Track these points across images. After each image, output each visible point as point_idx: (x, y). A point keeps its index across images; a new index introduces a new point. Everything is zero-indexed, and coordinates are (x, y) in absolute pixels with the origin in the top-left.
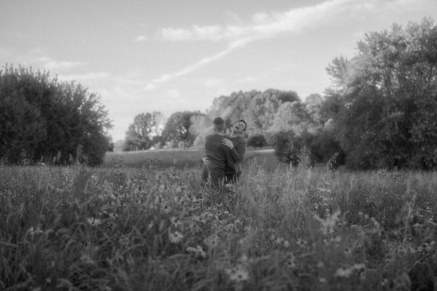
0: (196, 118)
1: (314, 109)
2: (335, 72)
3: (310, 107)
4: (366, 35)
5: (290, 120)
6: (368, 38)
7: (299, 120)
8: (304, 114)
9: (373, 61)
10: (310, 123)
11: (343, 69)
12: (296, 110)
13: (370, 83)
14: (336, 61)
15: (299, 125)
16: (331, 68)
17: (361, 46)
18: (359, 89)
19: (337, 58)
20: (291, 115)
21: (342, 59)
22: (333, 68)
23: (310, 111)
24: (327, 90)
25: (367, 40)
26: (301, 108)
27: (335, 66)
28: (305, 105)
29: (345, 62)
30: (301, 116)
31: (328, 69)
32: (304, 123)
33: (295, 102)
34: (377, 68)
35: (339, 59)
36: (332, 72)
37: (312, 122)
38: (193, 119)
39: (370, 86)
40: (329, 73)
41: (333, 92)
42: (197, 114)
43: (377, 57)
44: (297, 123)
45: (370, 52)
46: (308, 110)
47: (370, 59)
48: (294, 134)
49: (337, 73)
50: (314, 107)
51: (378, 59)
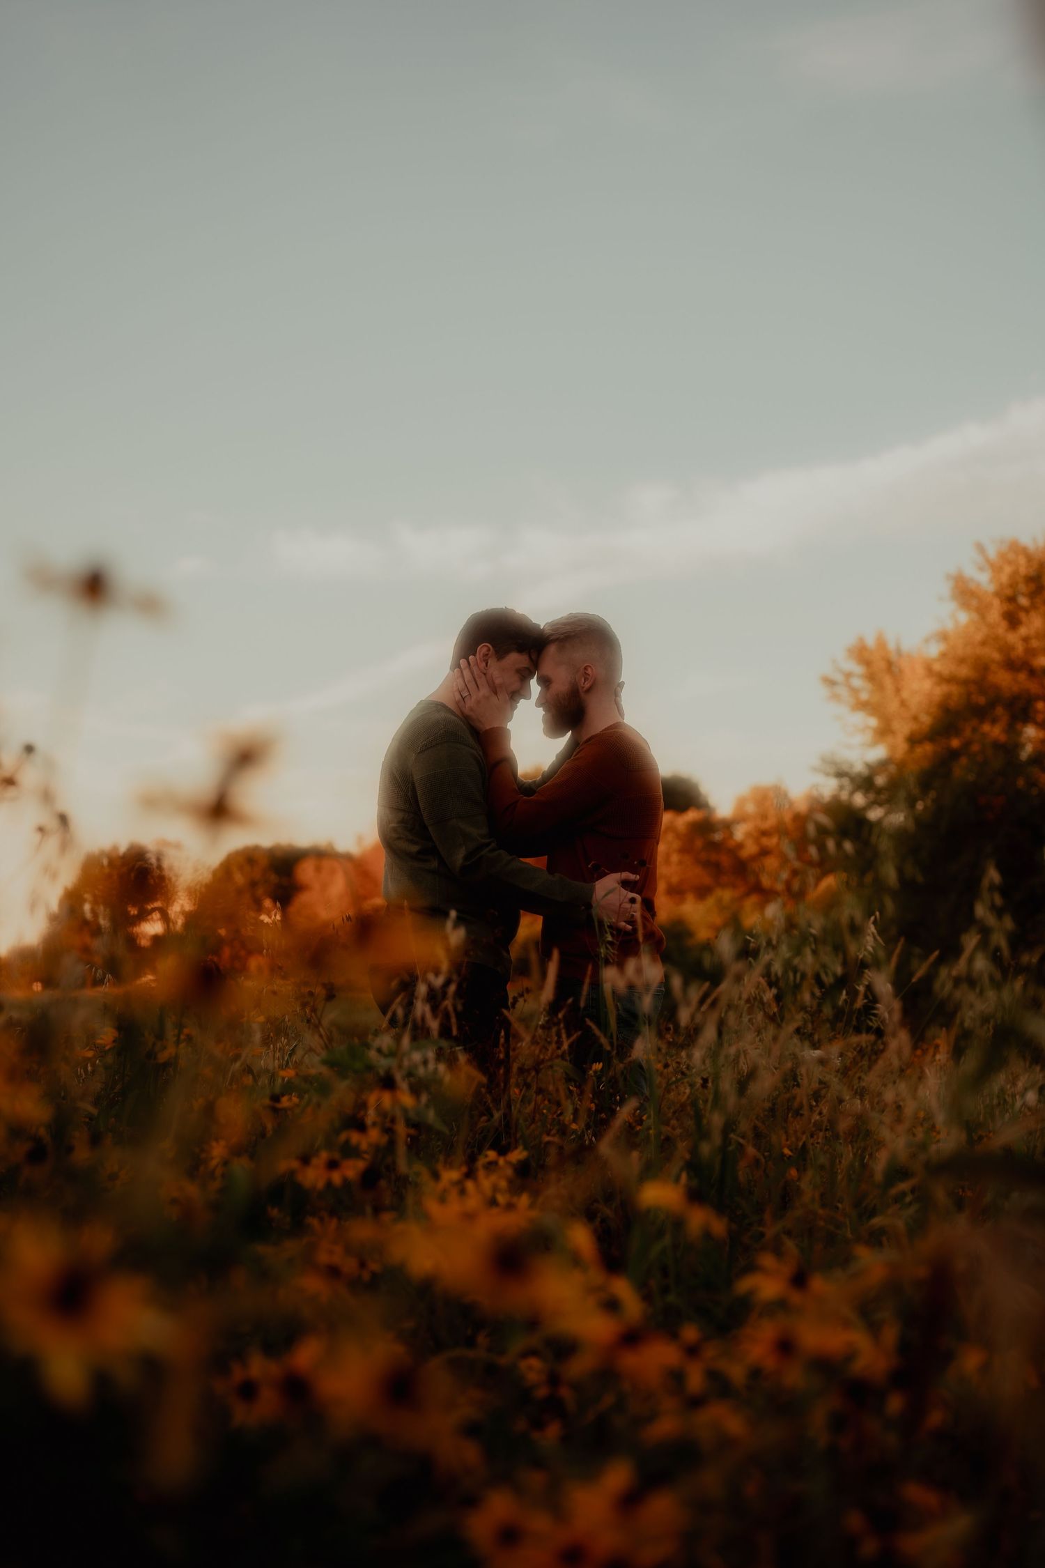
0: (318, 869)
1: (766, 841)
2: (855, 691)
3: (748, 835)
4: (980, 548)
5: (675, 880)
6: (988, 560)
7: (707, 880)
8: (725, 861)
9: (1006, 649)
10: (747, 894)
11: (888, 682)
12: (699, 843)
13: (995, 731)
14: (861, 654)
15: (711, 901)
16: (839, 678)
17: (964, 593)
18: (954, 755)
19: (861, 640)
20: (680, 863)
21: (881, 644)
22: (848, 675)
23: (750, 849)
24: (824, 760)
25: (981, 569)
26: (718, 837)
27: (858, 669)
28: (728, 826)
29: (894, 657)
30: (715, 868)
31: (830, 682)
32: (727, 895)
33: (691, 815)
34: (1022, 677)
35: (871, 642)
36: (843, 691)
37: (757, 889)
38: (306, 872)
39: (997, 746)
40: (836, 697)
41: (845, 768)
42: (321, 855)
43: (1023, 631)
44: (702, 892)
45: (995, 615)
46: (740, 846)
47: (996, 638)
48: (690, 934)
49: (864, 696)
50: (764, 833)
51: (1026, 640)
